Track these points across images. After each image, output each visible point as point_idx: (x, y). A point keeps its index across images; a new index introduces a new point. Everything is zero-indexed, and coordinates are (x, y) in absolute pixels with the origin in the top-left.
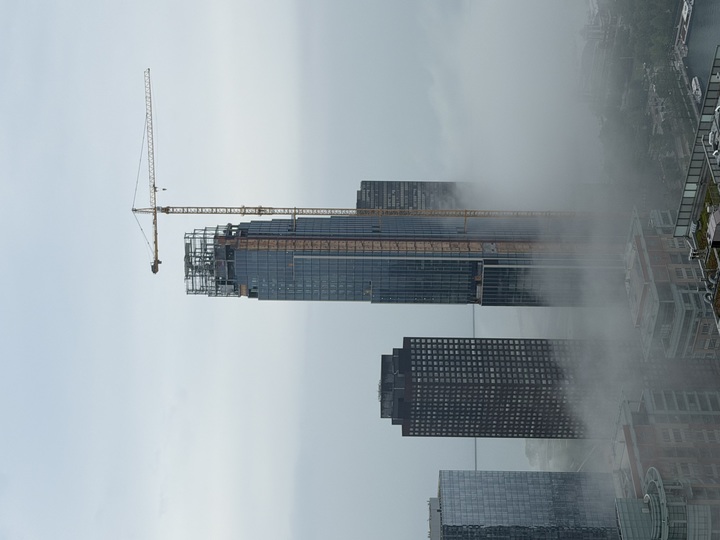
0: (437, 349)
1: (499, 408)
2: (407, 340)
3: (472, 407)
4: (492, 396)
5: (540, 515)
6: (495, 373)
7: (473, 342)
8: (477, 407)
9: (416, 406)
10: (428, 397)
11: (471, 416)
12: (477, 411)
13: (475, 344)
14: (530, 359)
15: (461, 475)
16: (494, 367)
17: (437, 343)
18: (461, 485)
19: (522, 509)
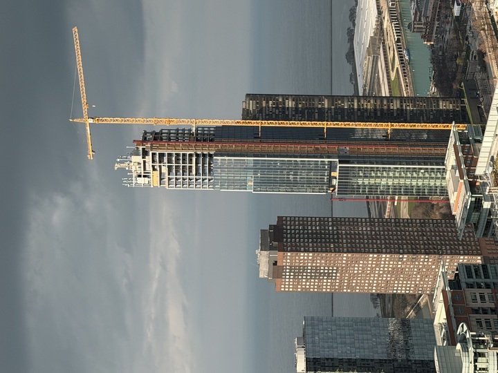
0: (303, 225)
1: (350, 270)
2: (280, 218)
3: (328, 270)
4: (344, 262)
5: (380, 351)
6: (347, 243)
7: (330, 219)
8: (333, 270)
9: (286, 269)
10: (295, 262)
11: (328, 276)
12: (332, 273)
13: (332, 221)
14: (373, 233)
15: (321, 320)
16: (346, 238)
17: (303, 221)
18: (320, 327)
19: (366, 346)
